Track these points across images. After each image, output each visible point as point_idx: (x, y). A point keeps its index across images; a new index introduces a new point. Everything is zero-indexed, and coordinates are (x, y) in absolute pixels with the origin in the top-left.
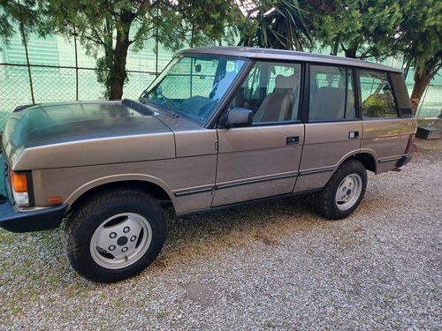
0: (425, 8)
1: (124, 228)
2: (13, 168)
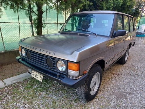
1: (95, 78)
2: (76, 61)
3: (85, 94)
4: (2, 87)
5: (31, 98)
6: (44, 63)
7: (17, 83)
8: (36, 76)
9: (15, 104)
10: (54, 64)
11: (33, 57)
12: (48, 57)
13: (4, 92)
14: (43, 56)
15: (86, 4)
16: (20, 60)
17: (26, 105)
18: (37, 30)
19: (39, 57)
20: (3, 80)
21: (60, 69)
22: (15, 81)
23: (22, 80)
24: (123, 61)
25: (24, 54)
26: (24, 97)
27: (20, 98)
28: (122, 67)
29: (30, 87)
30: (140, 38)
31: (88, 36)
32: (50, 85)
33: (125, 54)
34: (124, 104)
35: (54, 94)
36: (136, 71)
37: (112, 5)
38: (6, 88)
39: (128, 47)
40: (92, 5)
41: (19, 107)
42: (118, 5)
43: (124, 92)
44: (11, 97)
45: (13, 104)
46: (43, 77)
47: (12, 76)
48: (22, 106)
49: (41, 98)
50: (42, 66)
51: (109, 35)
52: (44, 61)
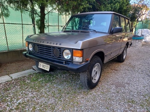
0: (124, 4)
1: (96, 69)
2: (80, 49)
3: (88, 80)
4: (9, 80)
5: (38, 88)
6: (51, 54)
7: (22, 77)
8: (43, 66)
9: (23, 92)
10: (60, 53)
11: (40, 49)
12: (55, 48)
13: (12, 84)
14: (51, 47)
15: (86, 6)
16: (27, 54)
17: (34, 93)
18: (39, 31)
19: (46, 49)
20: (10, 75)
21: (66, 57)
22: (20, 76)
23: (27, 75)
24: (122, 59)
25: (31, 49)
26: (31, 87)
27: (28, 88)
28: (121, 64)
29: (36, 80)
30: (137, 41)
31: (89, 32)
32: (54, 78)
33: (123, 52)
34: (122, 91)
35: (59, 85)
36: (133, 67)
37: (110, 8)
38: (13, 81)
39: (125, 46)
40: (91, 8)
41: (28, 94)
42: (116, 9)
43: (122, 83)
44: (19, 87)
45: (22, 92)
46: (50, 66)
47: (17, 72)
48: (30, 93)
49: (47, 88)
50: (49, 57)
51: (107, 32)
52: (51, 51)
